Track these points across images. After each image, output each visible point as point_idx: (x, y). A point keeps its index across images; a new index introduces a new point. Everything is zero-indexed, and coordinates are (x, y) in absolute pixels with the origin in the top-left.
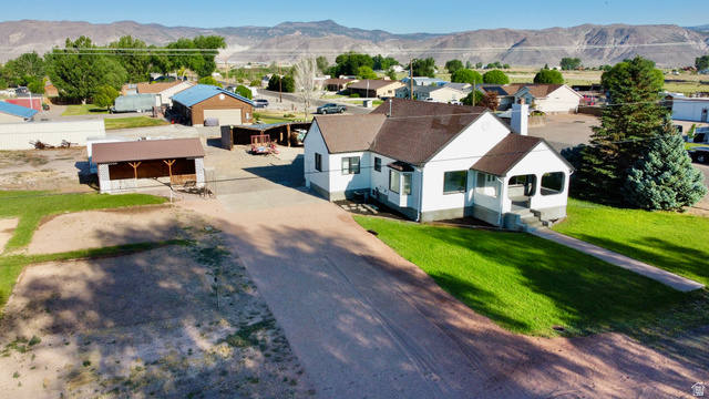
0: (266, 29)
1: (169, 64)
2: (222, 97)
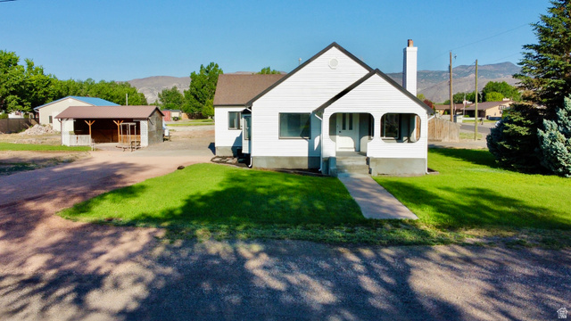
0: (440, 73)
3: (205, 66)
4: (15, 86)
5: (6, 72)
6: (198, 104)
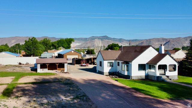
0: (86, 39)
1: (57, 46)
2: (73, 52)
3: (31, 38)
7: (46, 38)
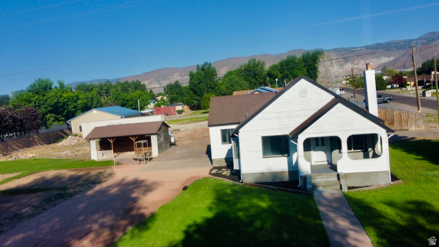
3: (201, 65)
4: (51, 106)
5: (44, 95)
6: (196, 97)
7: (254, 60)
